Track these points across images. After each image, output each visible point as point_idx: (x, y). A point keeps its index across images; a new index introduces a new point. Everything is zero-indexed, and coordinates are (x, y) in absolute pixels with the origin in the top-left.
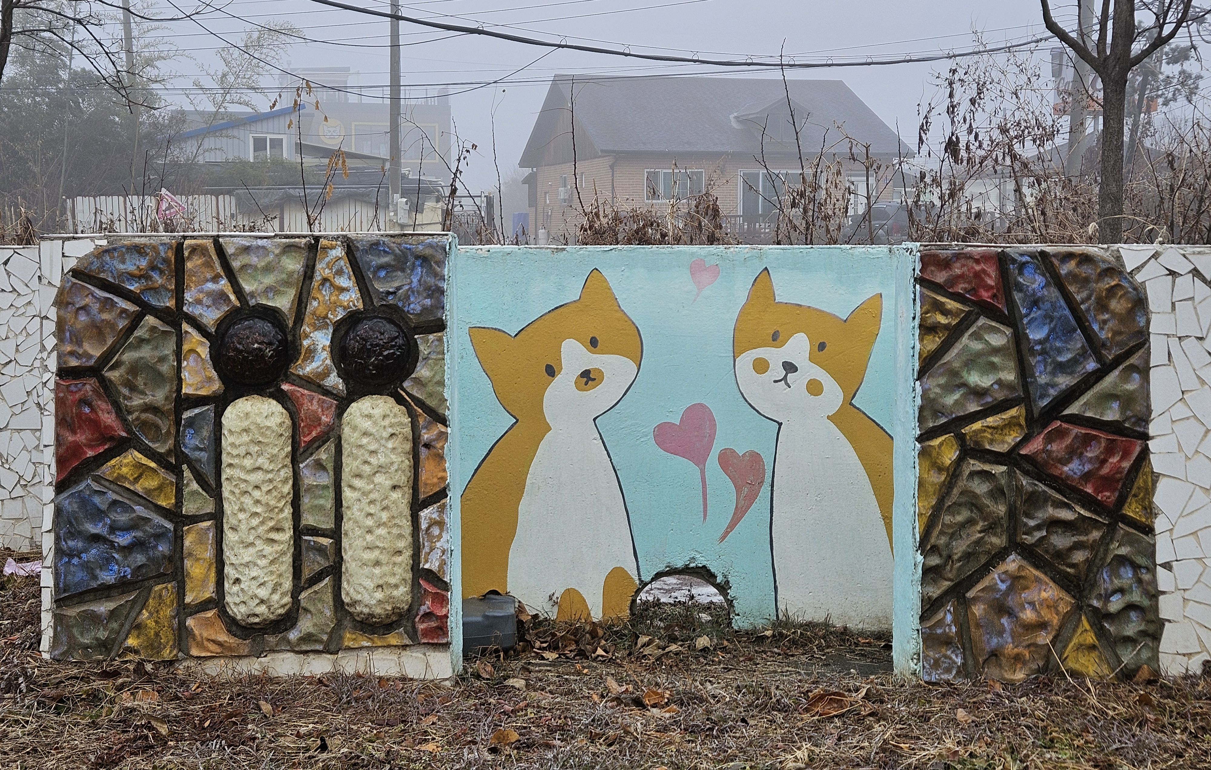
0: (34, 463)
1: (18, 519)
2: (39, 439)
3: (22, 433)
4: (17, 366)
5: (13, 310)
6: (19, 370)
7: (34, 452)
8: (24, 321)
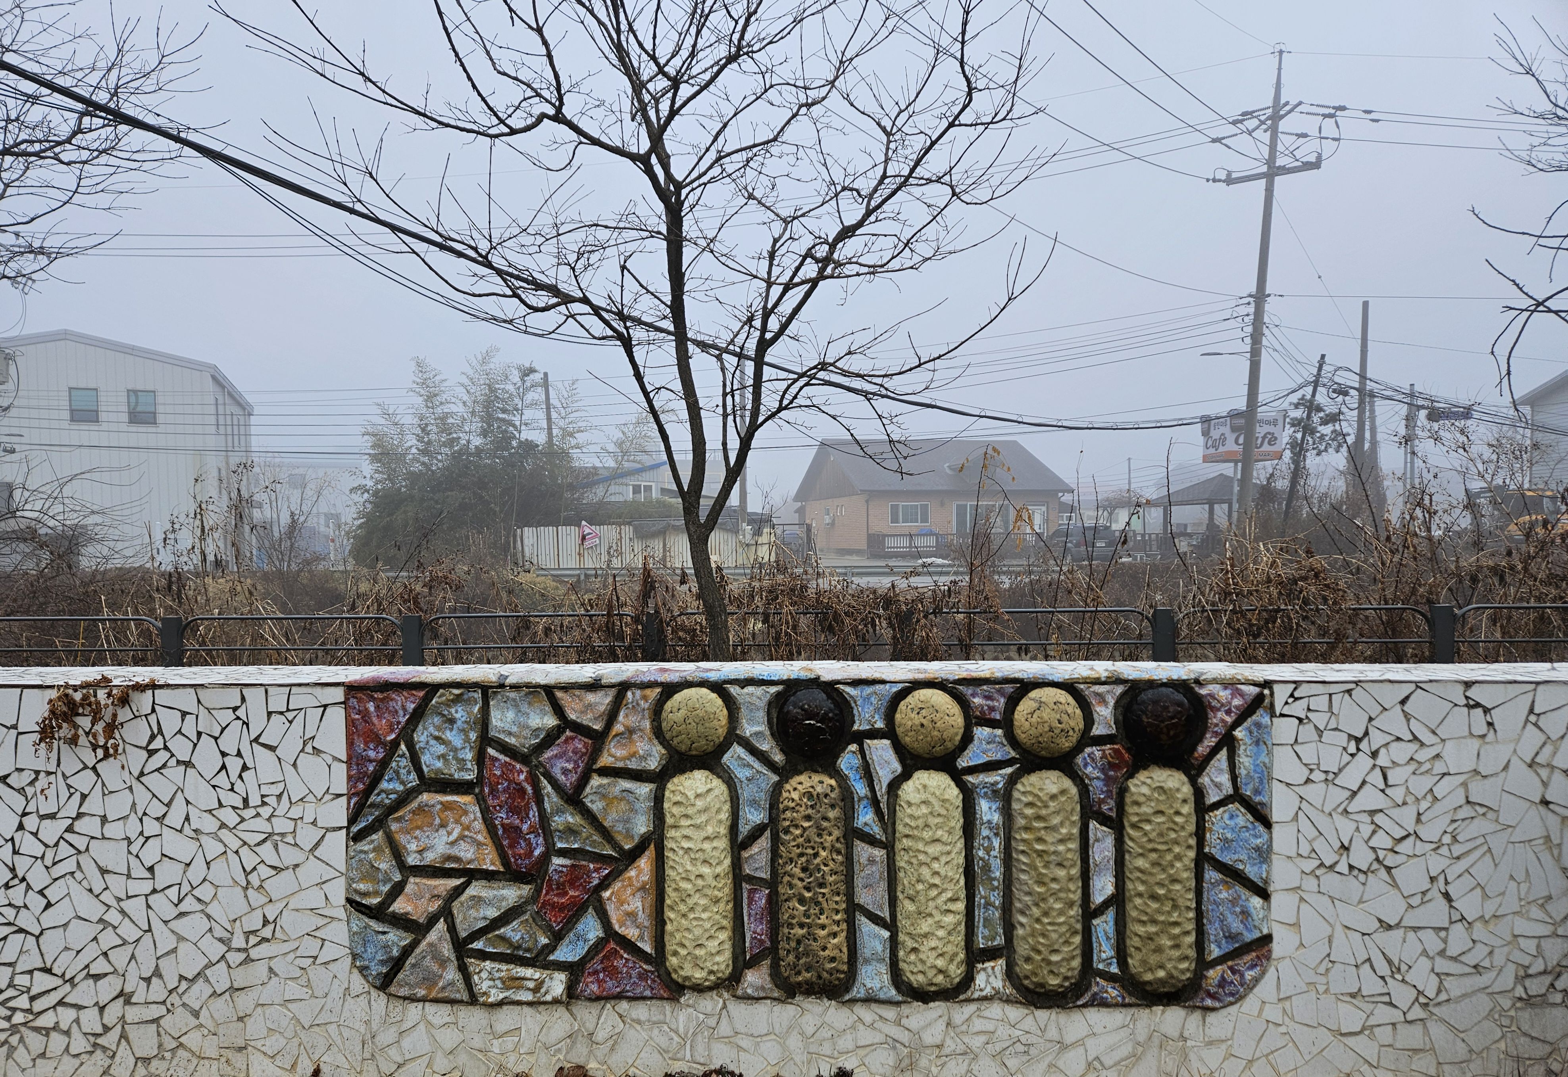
0: (1437, 974)
1: (1415, 1051)
2: (1445, 941)
3: (1420, 933)
4: (1418, 842)
5: (1413, 766)
6: (1420, 848)
7: (1438, 960)
8: (1427, 782)
